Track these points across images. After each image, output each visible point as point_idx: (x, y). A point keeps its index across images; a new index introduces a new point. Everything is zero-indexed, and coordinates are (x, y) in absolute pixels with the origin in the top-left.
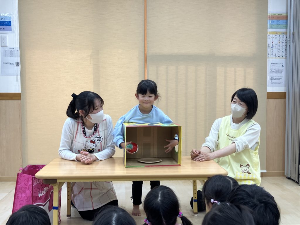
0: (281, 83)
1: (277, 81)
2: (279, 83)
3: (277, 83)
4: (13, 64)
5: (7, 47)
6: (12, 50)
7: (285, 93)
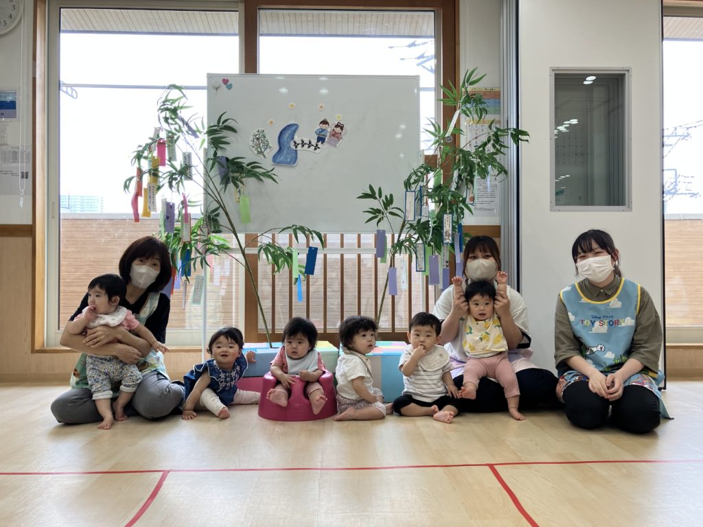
0: (493, 209)
1: (485, 206)
2: (489, 210)
3: (486, 209)
4: (16, 175)
5: (7, 145)
6: (16, 150)
7: (499, 227)
